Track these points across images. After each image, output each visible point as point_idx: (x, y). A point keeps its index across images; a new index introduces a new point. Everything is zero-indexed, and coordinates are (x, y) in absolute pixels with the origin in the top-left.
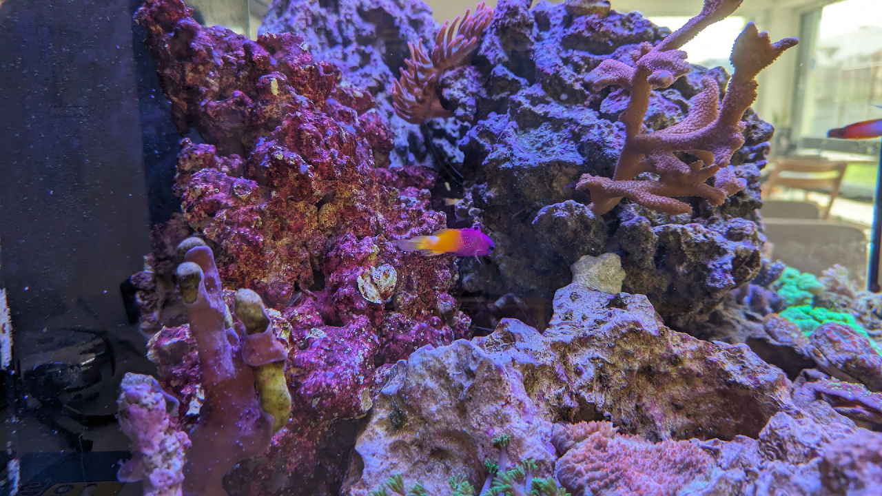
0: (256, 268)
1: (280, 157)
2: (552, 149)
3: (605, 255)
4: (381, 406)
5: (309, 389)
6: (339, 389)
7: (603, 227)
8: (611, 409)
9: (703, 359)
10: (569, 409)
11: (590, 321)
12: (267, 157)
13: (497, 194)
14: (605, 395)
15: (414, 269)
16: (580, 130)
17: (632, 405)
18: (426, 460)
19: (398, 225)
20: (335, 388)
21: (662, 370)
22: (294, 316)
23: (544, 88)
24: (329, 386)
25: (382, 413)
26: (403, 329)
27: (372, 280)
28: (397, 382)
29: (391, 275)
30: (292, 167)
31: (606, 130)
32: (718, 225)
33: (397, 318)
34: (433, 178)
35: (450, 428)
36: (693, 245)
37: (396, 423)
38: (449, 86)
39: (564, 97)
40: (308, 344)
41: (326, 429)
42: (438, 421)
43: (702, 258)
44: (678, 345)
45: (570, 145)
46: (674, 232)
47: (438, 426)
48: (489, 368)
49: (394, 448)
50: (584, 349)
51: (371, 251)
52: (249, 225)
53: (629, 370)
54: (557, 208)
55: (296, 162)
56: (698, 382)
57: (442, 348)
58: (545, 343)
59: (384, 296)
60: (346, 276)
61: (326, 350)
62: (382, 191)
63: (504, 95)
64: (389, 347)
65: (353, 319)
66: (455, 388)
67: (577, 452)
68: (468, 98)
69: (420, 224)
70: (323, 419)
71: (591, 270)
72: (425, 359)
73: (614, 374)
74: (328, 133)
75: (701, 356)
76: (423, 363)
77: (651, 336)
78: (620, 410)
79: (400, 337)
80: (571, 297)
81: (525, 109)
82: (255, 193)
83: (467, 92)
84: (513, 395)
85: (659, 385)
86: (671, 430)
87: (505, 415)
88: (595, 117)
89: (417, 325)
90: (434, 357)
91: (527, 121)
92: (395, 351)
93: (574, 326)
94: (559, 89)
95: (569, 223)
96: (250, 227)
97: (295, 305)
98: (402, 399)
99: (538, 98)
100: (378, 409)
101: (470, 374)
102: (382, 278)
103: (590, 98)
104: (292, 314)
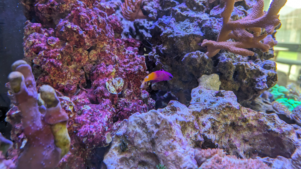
0: (58, 78)
1: (69, 26)
2: (189, 30)
3: (213, 75)
4: (116, 141)
5: (82, 134)
6: (96, 133)
7: (212, 63)
8: (218, 142)
9: (257, 120)
10: (200, 141)
11: (208, 102)
12: (64, 27)
13: (167, 48)
14: (215, 135)
15: (131, 80)
16: (202, 22)
17: (227, 140)
18: (136, 166)
19: (124, 61)
20: (94, 133)
21: (239, 124)
22: (76, 100)
23: (186, 5)
24: (91, 132)
25: (116, 144)
26: (126, 106)
27: (112, 83)
28: (123, 129)
29: (121, 81)
30: (75, 31)
31: (213, 22)
32: (259, 63)
33: (124, 101)
34: (139, 43)
35: (147, 151)
36: (250, 71)
37: (123, 149)
38: (146, 5)
39: (195, 8)
40: (82, 112)
41: (90, 152)
42: (142, 148)
43: (253, 77)
44: (246, 114)
45: (197, 28)
46: (242, 65)
47: (142, 150)
48: (166, 123)
49: (122, 160)
50: (206, 114)
51: (112, 71)
52: (55, 58)
53: (226, 124)
54: (192, 54)
55: (77, 29)
56: (255, 130)
57: (144, 114)
58: (190, 112)
59: (118, 91)
60: (101, 82)
61: (90, 115)
62: (117, 46)
63: (169, 8)
64: (120, 113)
65: (103, 101)
66: (150, 132)
67: (207, 164)
68: (154, 10)
69: (134, 61)
70: (88, 148)
71: (207, 81)
72: (136, 119)
73: (219, 126)
74: (93, 18)
75: (257, 119)
76: (135, 121)
77: (236, 109)
78: (221, 142)
79: (125, 109)
80: (199, 92)
81: (178, 13)
82: (58, 44)
83: (154, 7)
84: (177, 136)
85: (238, 131)
86: (244, 151)
87: (173, 146)
88: (208, 17)
89: (133, 104)
90: (140, 118)
91: (179, 19)
92: (123, 115)
93: (201, 104)
94: (193, 5)
95: (198, 61)
96: (55, 59)
97: (77, 95)
98: (126, 138)
99: (184, 9)
100: (114, 142)
101: (157, 126)
102: (117, 83)
103: (205, 9)
104: (76, 99)
